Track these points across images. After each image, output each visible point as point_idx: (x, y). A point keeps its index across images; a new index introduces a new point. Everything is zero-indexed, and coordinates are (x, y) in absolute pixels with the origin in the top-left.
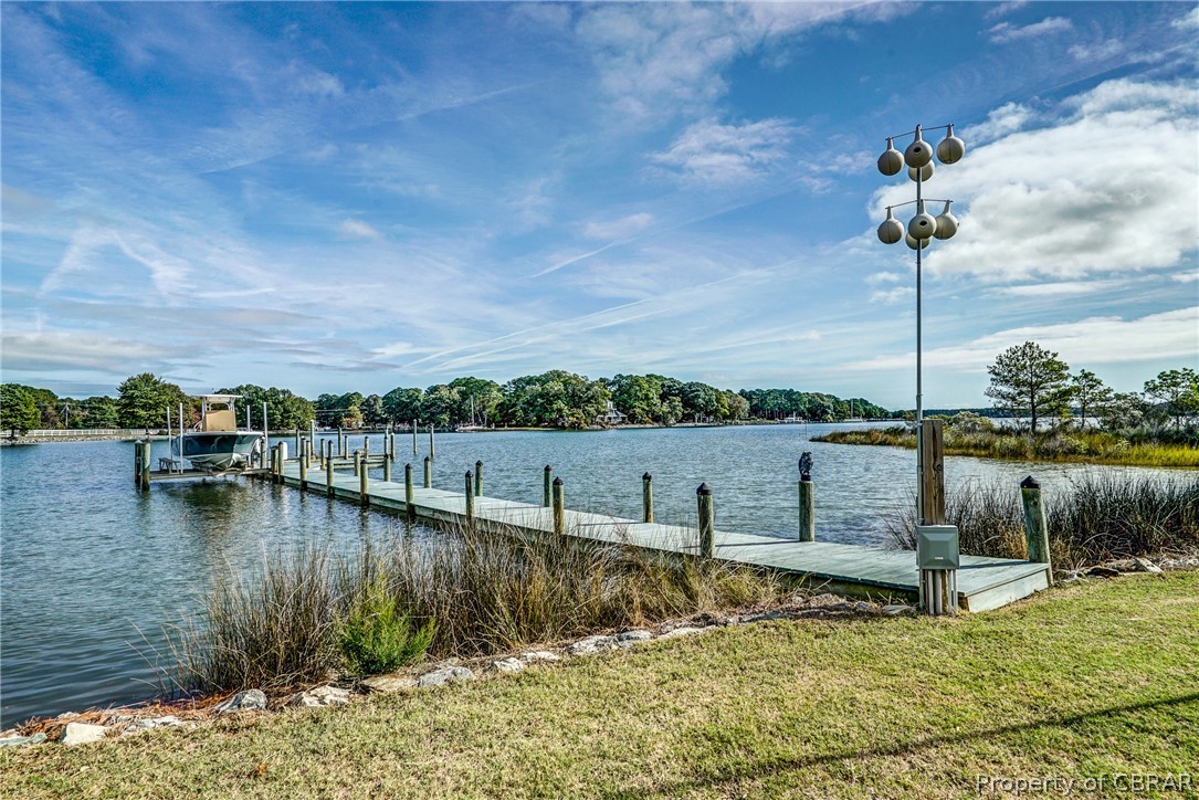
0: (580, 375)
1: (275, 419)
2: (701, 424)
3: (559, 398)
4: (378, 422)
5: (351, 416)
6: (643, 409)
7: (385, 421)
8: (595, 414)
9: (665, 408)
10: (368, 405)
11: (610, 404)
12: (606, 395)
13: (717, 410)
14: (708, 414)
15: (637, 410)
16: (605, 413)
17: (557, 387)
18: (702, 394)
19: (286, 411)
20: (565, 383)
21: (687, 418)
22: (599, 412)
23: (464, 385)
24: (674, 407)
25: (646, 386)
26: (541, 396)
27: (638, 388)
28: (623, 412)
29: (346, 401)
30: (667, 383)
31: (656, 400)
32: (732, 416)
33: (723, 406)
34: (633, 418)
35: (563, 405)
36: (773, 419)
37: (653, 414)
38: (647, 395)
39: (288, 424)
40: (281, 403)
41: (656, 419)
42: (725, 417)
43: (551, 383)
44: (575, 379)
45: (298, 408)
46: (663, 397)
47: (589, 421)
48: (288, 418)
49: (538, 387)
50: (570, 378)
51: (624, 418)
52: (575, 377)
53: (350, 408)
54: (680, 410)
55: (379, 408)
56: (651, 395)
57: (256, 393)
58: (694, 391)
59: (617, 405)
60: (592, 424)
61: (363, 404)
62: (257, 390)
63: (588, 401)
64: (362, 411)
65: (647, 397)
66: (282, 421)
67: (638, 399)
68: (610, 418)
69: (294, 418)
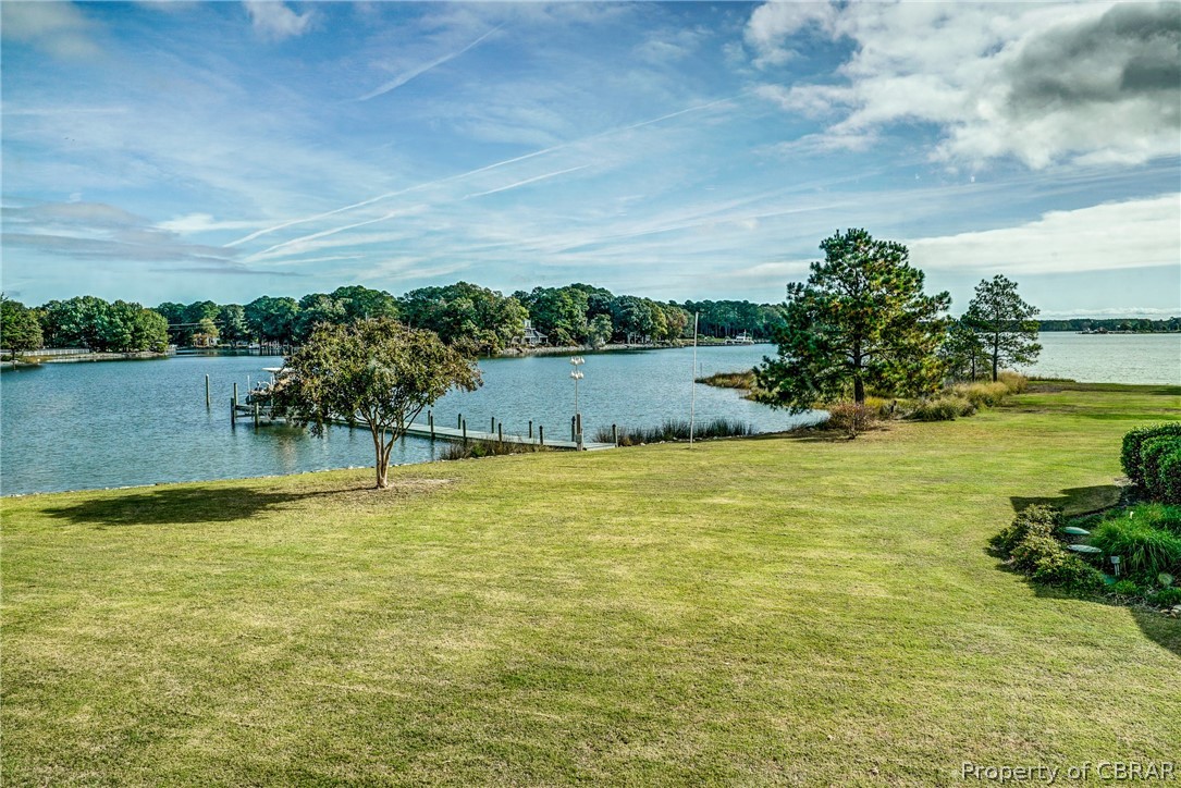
0: (492, 290)
1: (124, 339)
2: (635, 345)
3: (469, 318)
4: (237, 339)
5: (204, 331)
6: (566, 329)
7: (249, 338)
8: (510, 335)
9: (592, 328)
10: (224, 316)
11: (528, 323)
12: (523, 314)
13: (653, 329)
14: (643, 333)
15: (560, 330)
16: (521, 335)
17: (466, 304)
18: (636, 311)
19: (138, 329)
20: (475, 300)
21: (617, 337)
22: (515, 334)
23: (350, 297)
24: (603, 326)
25: (570, 301)
26: (447, 313)
27: (560, 304)
28: (543, 332)
29: (197, 311)
30: (596, 296)
31: (582, 318)
32: (672, 335)
33: (660, 324)
34: (554, 340)
35: (473, 326)
36: (723, 337)
37: (577, 335)
38: (571, 313)
39: (140, 345)
40: (132, 319)
41: (581, 339)
42: (664, 337)
43: (459, 300)
44: (487, 294)
45: (152, 326)
46: (590, 315)
47: (503, 344)
48: (140, 337)
49: (443, 304)
50: (481, 293)
51: (544, 340)
52: (487, 292)
53: (202, 321)
54: (609, 328)
55: (239, 321)
56: (576, 313)
57: (97, 306)
58: (626, 307)
59: (536, 324)
60: (507, 347)
61: (218, 316)
62: (98, 303)
63: (502, 321)
64: (218, 325)
65: (571, 315)
66: (133, 341)
67: (560, 316)
68: (528, 340)
69: (147, 337)
